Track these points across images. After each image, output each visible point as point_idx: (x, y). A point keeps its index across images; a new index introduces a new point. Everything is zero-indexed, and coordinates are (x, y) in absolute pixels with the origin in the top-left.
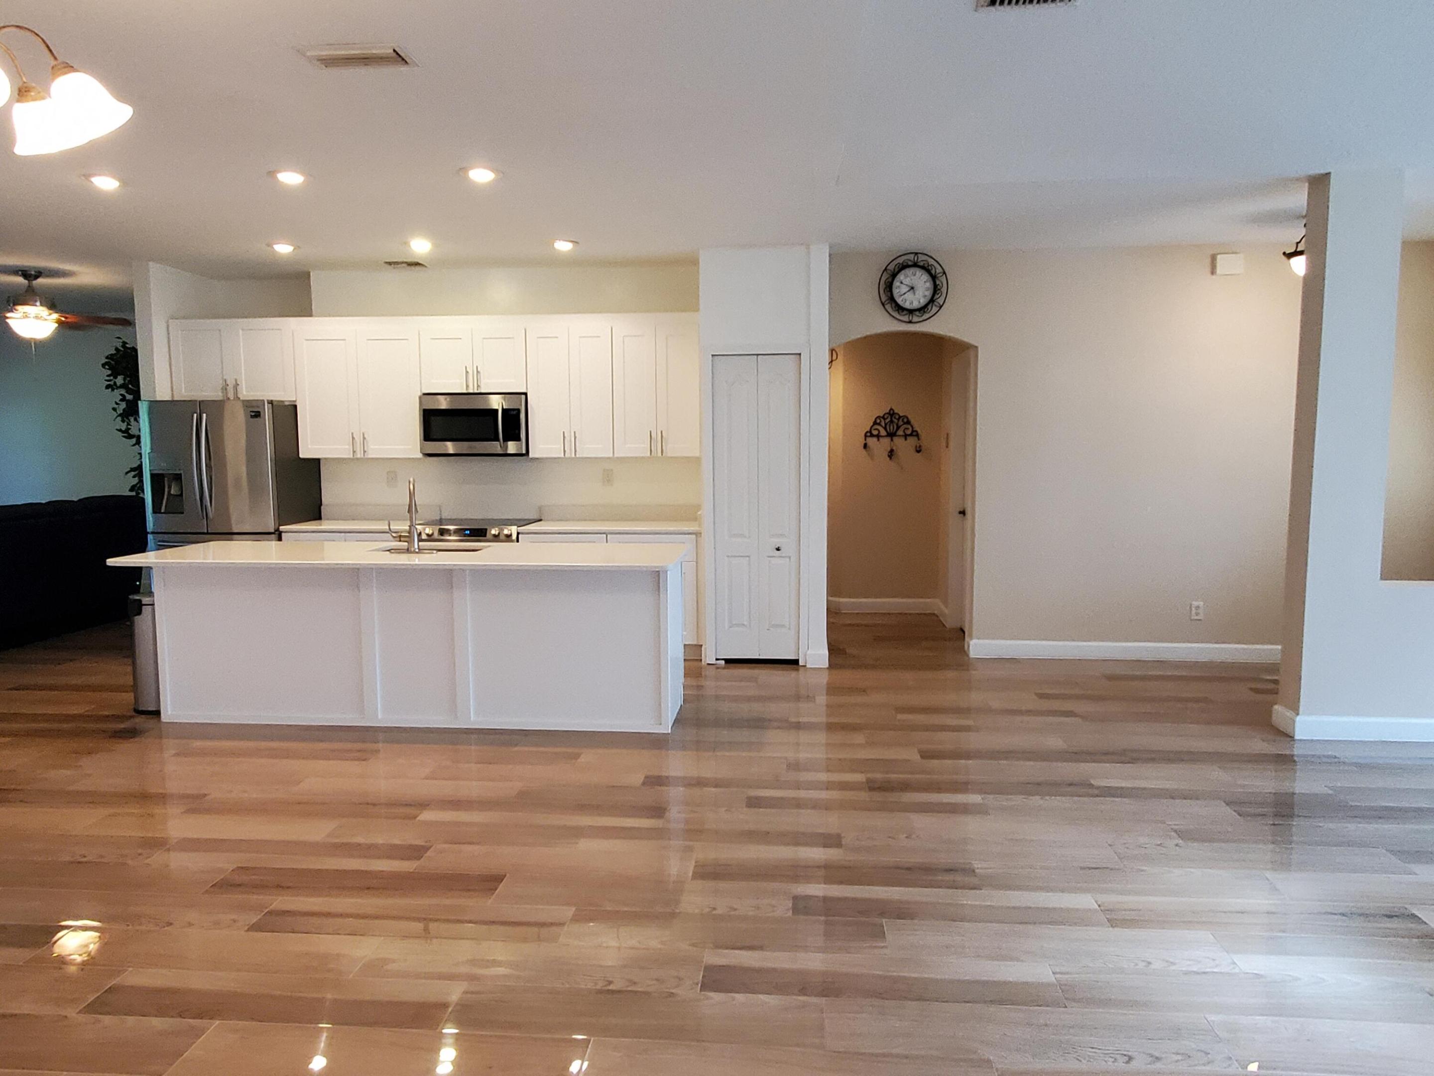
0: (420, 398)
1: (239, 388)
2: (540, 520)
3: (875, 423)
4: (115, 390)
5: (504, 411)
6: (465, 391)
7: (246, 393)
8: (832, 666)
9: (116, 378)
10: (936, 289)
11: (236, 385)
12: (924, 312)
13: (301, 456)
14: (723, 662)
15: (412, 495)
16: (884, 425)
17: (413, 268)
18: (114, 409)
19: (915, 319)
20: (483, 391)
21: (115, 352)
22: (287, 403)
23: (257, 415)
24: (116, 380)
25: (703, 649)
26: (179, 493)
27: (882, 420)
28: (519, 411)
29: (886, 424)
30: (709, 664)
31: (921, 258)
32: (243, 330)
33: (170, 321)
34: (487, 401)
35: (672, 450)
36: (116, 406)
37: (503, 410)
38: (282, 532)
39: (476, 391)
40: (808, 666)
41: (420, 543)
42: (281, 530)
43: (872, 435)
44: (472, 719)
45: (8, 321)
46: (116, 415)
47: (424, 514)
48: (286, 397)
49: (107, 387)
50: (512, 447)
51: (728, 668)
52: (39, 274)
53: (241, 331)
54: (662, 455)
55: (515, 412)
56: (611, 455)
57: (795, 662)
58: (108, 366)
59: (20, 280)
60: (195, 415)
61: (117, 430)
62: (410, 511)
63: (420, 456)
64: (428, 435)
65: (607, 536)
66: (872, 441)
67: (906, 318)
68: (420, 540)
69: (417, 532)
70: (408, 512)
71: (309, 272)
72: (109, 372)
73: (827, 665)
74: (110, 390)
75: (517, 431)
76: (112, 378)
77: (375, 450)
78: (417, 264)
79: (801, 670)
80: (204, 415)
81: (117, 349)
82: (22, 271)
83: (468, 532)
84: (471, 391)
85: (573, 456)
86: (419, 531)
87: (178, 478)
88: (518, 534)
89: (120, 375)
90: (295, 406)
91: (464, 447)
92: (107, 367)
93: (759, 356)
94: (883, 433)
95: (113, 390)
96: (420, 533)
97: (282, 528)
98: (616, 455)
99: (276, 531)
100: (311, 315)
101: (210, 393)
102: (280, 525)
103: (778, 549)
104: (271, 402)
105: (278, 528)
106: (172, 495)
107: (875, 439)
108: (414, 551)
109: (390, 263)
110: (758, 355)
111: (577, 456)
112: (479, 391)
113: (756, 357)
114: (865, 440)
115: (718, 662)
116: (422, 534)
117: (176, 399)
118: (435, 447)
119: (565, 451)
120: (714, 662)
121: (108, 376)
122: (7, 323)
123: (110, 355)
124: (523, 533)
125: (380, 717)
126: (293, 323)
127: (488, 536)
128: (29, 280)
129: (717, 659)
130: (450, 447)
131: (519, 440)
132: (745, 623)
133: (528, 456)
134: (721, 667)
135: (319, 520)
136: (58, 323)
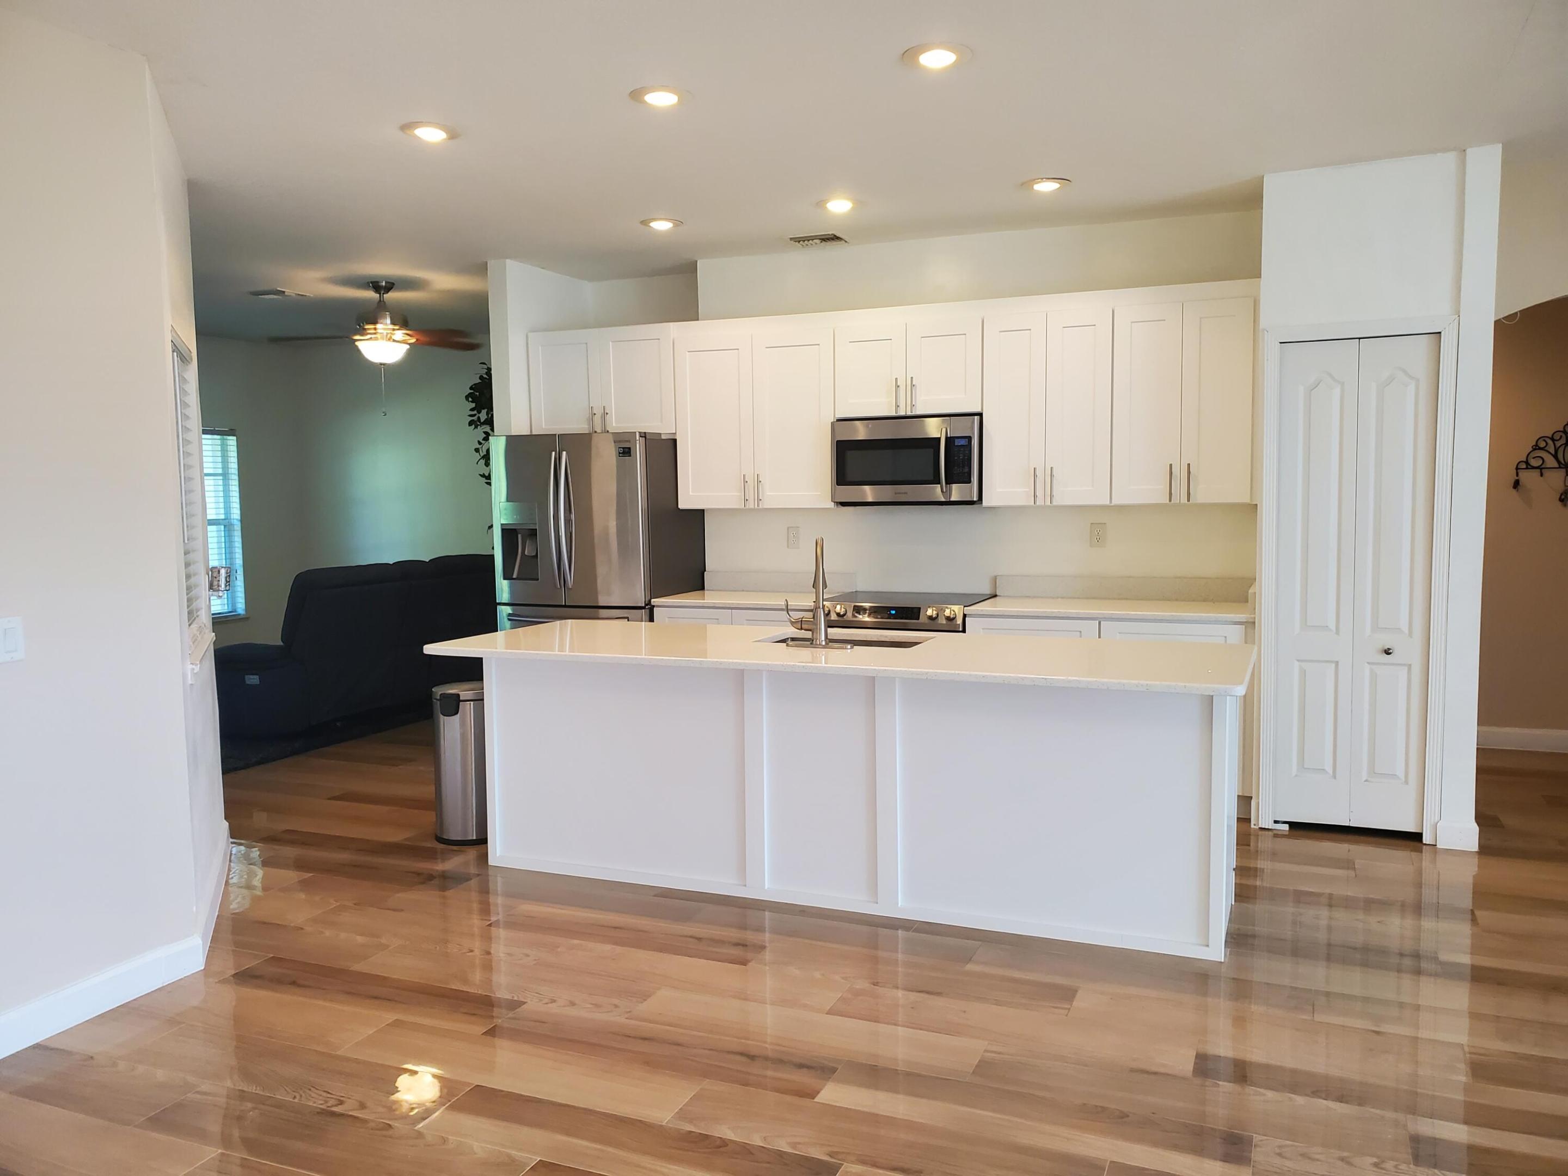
0: (833, 424)
1: (608, 417)
2: (995, 596)
3: (1536, 447)
4: (479, 427)
5: (949, 440)
6: (893, 414)
7: (615, 425)
8: (1485, 850)
9: (479, 412)
11: (605, 414)
13: (680, 507)
14: (1286, 827)
15: (819, 559)
16: (1552, 450)
17: (829, 243)
18: (477, 450)
20: (919, 412)
21: (480, 381)
22: (663, 437)
23: (626, 452)
24: (480, 415)
25: (1253, 803)
26: (534, 554)
27: (1550, 442)
28: (969, 439)
29: (1556, 451)
30: (1261, 829)
32: (612, 342)
33: (530, 335)
34: (923, 426)
35: (1202, 495)
36: (478, 446)
37: (947, 439)
38: (654, 606)
39: (909, 413)
40: (1439, 846)
41: (830, 630)
42: (652, 604)
43: (1528, 466)
44: (899, 905)
45: (357, 343)
46: (480, 458)
47: (835, 586)
48: (664, 429)
49: (470, 423)
50: (957, 491)
51: (1296, 838)
52: (390, 286)
53: (611, 343)
54: (1189, 500)
55: (963, 442)
56: (1108, 503)
57: (1417, 837)
58: (472, 398)
59: (371, 295)
60: (554, 453)
61: (480, 475)
62: (815, 585)
63: (832, 505)
64: (842, 477)
65: (1100, 623)
66: (1528, 477)
68: (830, 625)
69: (824, 611)
70: (813, 587)
71: (697, 261)
72: (473, 405)
73: (1475, 848)
74: (473, 426)
75: (966, 470)
76: (475, 412)
77: (773, 497)
78: (835, 238)
79: (1426, 854)
80: (564, 453)
81: (481, 377)
82: (372, 282)
83: (893, 612)
84: (902, 413)
85: (1048, 503)
86: (826, 610)
87: (533, 533)
88: (965, 616)
89: (484, 409)
90: (675, 441)
91: (886, 492)
92: (470, 399)
93: (1361, 340)
94: (1551, 462)
95: (476, 427)
96: (829, 611)
97: (654, 602)
98: (1114, 502)
99: (646, 605)
100: (698, 320)
101: (575, 425)
102: (652, 598)
103: (1387, 652)
104: (644, 435)
105: (650, 601)
106: (526, 556)
107: (1536, 473)
108: (820, 644)
109: (798, 240)
110: (1360, 338)
111: (1054, 503)
112: (914, 413)
113: (1358, 340)
114: (1517, 475)
115: (1279, 826)
116: (831, 613)
117: (534, 433)
118: (851, 493)
119: (1035, 496)
120: (1271, 825)
121: (472, 410)
122: (356, 347)
123: (475, 384)
124: (971, 616)
125: (767, 885)
126: (674, 329)
127: (923, 619)
128: (380, 294)
129: (1276, 822)
130: (869, 493)
131: (969, 481)
132: (1326, 768)
133: (982, 503)
134: (1284, 836)
135: (701, 592)
136: (409, 344)
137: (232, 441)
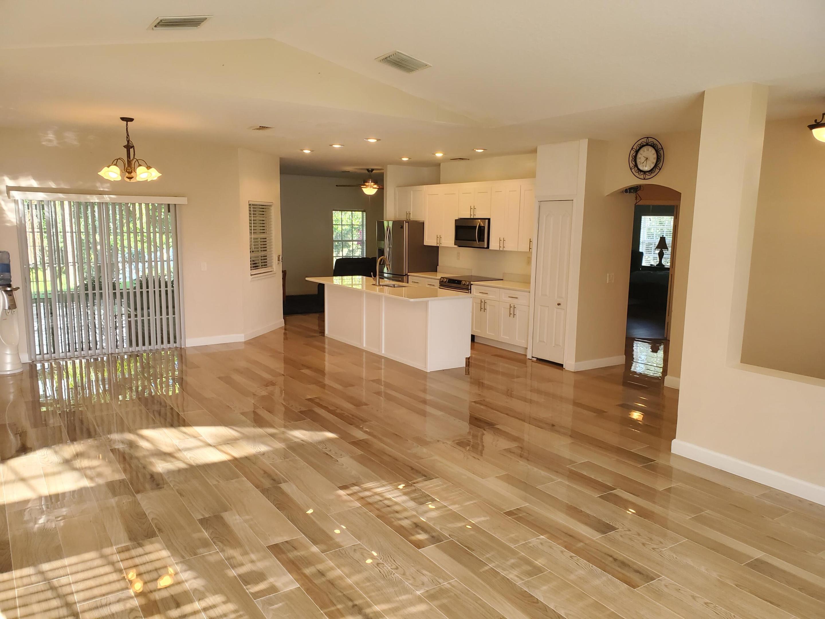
0: (455, 220)
2: (502, 280)
6: (469, 218)
7: (412, 218)
10: (658, 159)
11: (409, 214)
12: (651, 173)
13: (424, 244)
14: (535, 359)
19: (647, 177)
20: (477, 217)
23: (402, 227)
25: (527, 351)
30: (529, 359)
31: (650, 140)
33: (396, 188)
34: (474, 222)
37: (479, 226)
40: (566, 369)
45: (363, 189)
50: (481, 244)
51: (537, 363)
52: (372, 170)
53: (412, 191)
55: (483, 228)
56: (517, 250)
57: (562, 365)
63: (455, 246)
64: (456, 236)
65: (500, 290)
67: (642, 177)
73: (573, 371)
75: (483, 237)
77: (444, 243)
79: (563, 371)
82: (367, 169)
85: (502, 249)
88: (471, 284)
90: (423, 223)
91: (466, 243)
97: (409, 274)
99: (406, 275)
101: (403, 217)
102: (408, 273)
103: (559, 305)
104: (409, 222)
111: (504, 250)
113: (559, 201)
115: (533, 359)
118: (458, 242)
119: (500, 247)
120: (531, 358)
124: (473, 285)
125: (364, 346)
126: (425, 187)
127: (462, 284)
128: (369, 173)
129: (532, 357)
131: (484, 241)
132: (545, 341)
133: (489, 248)
134: (534, 362)
135: (435, 273)
136: (377, 189)
137: (365, 214)
